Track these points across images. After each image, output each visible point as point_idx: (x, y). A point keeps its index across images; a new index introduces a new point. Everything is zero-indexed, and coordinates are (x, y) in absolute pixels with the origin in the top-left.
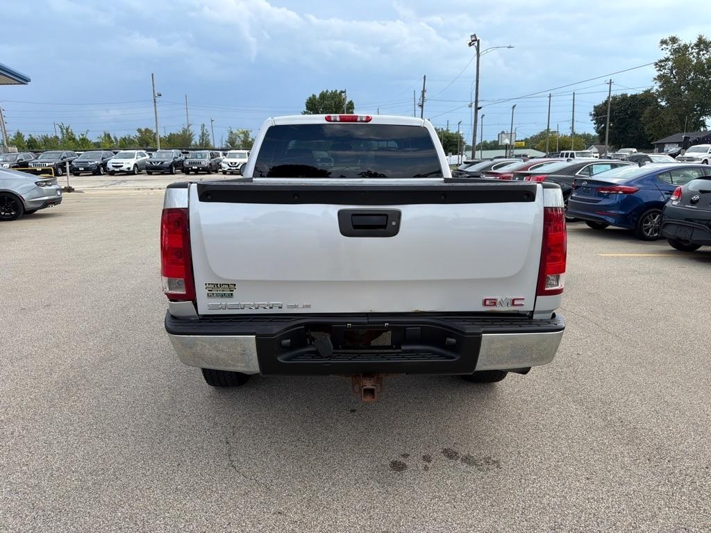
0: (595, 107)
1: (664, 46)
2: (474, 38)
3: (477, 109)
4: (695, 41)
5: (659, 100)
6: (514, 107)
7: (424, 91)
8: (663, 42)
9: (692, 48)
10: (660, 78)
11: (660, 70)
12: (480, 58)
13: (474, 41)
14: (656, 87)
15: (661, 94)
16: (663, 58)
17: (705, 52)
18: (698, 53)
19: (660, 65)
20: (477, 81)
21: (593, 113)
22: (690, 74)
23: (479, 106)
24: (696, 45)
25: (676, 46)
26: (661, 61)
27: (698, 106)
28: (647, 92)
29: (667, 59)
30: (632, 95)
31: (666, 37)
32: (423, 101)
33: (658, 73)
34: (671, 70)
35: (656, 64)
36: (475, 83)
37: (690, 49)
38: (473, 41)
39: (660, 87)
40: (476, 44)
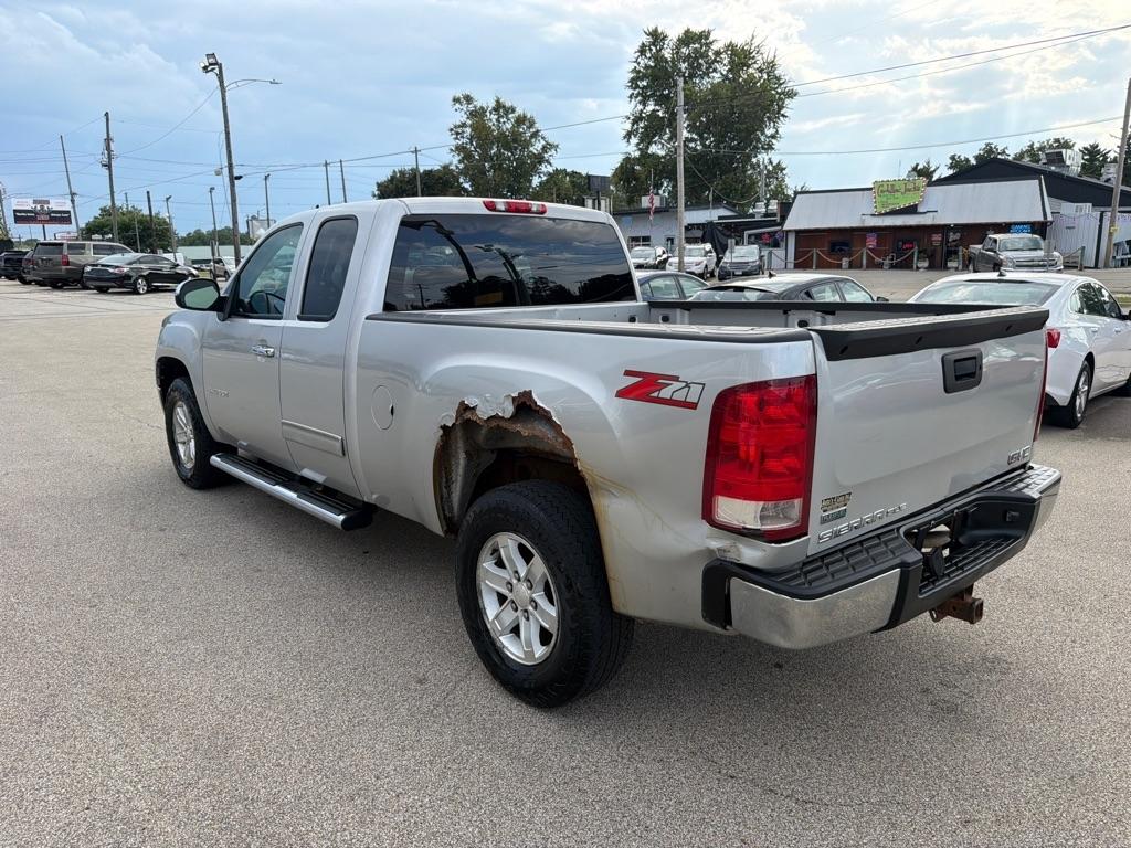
0: (379, 185)
1: (458, 105)
2: (211, 60)
3: (233, 179)
4: (492, 104)
5: (461, 180)
6: (266, 178)
7: (108, 140)
8: (456, 100)
9: (491, 113)
10: (460, 149)
11: (457, 138)
12: (227, 94)
13: (213, 65)
14: (454, 161)
15: (464, 172)
16: (458, 123)
17: (505, 120)
18: (498, 120)
19: (456, 131)
20: (227, 133)
21: (376, 193)
22: (492, 149)
23: (236, 174)
24: (494, 109)
25: (471, 107)
26: (455, 127)
27: (508, 192)
28: (446, 167)
29: (463, 125)
30: (425, 171)
31: (459, 95)
32: (110, 158)
33: (454, 143)
34: (471, 139)
35: (451, 130)
36: (223, 136)
37: (488, 114)
38: (210, 64)
39: (460, 162)
40: (217, 71)
